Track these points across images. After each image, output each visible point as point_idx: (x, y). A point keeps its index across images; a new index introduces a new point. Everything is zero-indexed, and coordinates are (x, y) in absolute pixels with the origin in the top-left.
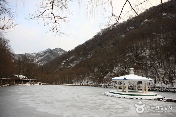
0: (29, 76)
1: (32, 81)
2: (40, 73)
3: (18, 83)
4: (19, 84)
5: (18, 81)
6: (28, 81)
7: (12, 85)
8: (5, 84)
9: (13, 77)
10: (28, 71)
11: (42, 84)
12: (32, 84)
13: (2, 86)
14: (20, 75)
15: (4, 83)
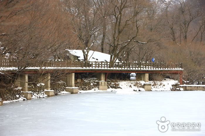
0: (128, 55)
1: (140, 75)
2: (174, 40)
3: (86, 84)
4: (90, 89)
5: (86, 77)
6: (125, 76)
7: (65, 92)
8: (41, 89)
9: (64, 59)
10: (120, 32)
11: (186, 89)
12: (141, 89)
13: (29, 96)
14: (91, 52)
15: (35, 85)
